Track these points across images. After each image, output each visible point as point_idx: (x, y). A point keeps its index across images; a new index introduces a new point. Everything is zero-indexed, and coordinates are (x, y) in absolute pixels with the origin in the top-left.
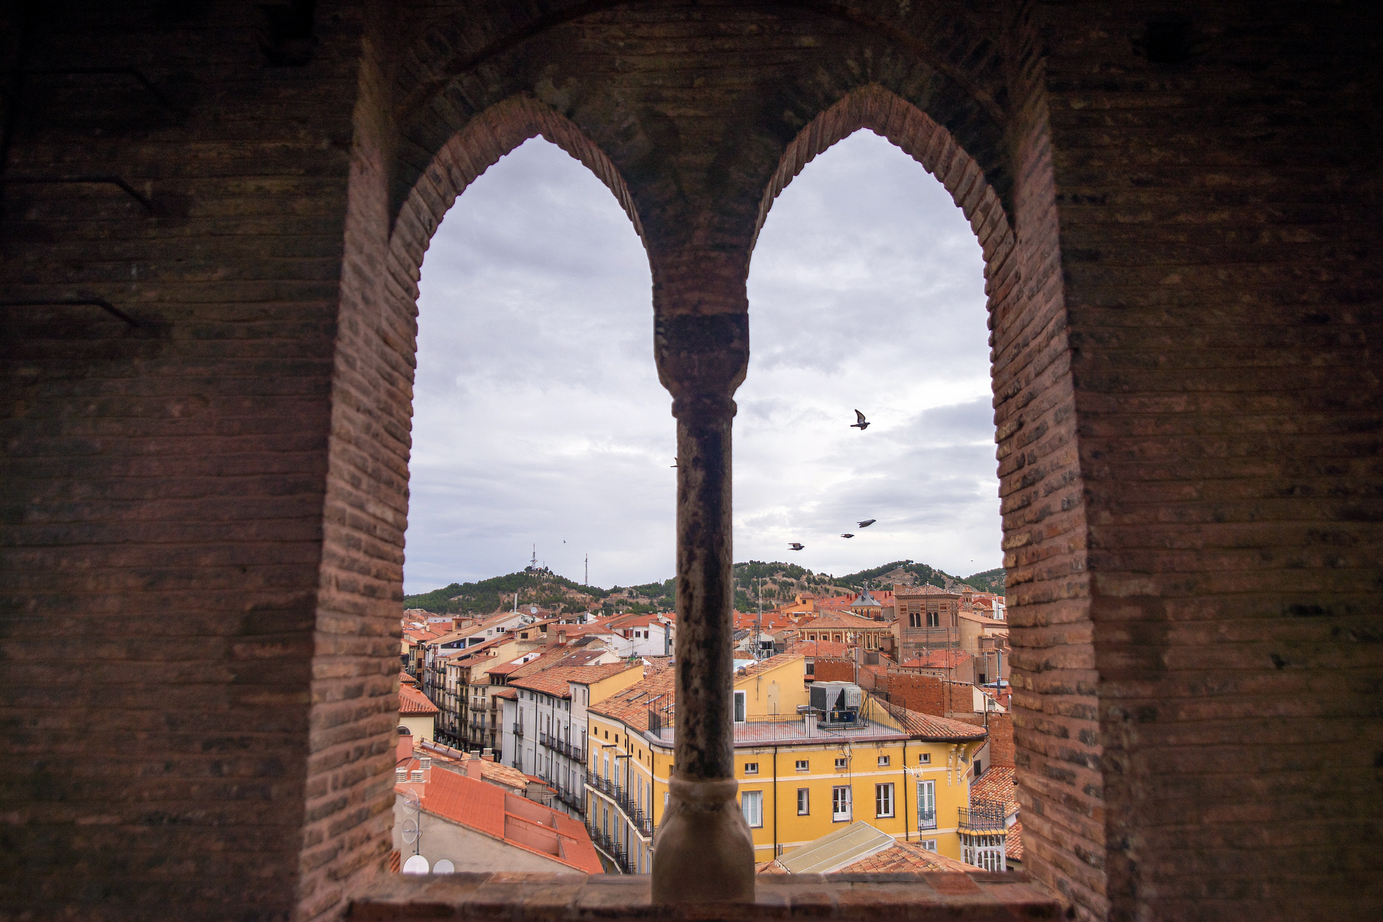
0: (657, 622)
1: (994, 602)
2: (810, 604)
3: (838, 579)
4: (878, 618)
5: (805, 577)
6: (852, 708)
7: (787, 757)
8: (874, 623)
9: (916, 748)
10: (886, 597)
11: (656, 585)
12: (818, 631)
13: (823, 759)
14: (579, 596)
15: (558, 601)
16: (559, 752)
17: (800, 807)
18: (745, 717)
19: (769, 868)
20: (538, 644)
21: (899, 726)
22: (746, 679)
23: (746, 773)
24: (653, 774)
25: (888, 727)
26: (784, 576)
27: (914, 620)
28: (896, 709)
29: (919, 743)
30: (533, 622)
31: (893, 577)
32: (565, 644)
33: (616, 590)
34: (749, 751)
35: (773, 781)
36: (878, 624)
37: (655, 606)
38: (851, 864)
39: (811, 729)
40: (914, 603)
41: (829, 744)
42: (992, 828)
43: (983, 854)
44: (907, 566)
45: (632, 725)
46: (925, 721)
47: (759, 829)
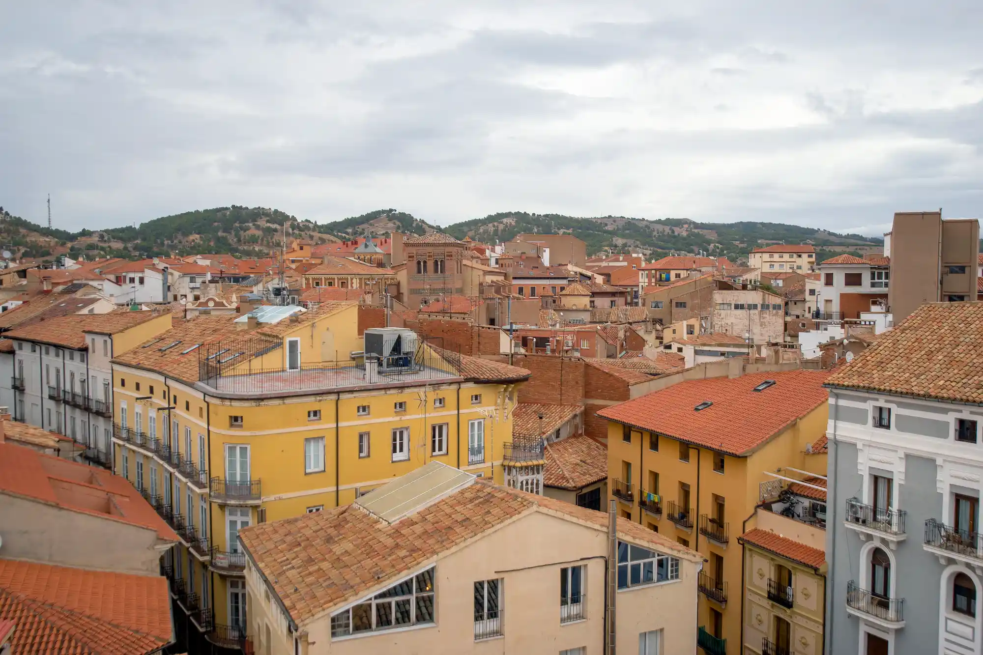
0: (154, 268)
1: (487, 251)
2: (307, 251)
3: (322, 226)
4: (381, 265)
5: (289, 223)
6: (407, 353)
7: (349, 402)
8: (378, 269)
9: (470, 389)
10: (381, 244)
11: (130, 229)
12: (323, 277)
13: (382, 403)
14: (42, 240)
15: (17, 244)
16: (75, 406)
17: (361, 451)
18: (299, 365)
19: (349, 511)
20: (17, 291)
21: (454, 370)
22: (300, 326)
23: (309, 421)
24: (208, 425)
25: (442, 371)
26: (268, 221)
27: (421, 266)
28: (448, 353)
29: (471, 385)
30: (6, 267)
31: (377, 225)
32: (51, 291)
33: (85, 233)
34: (312, 398)
35: (335, 426)
36: (380, 271)
37: (129, 251)
38: (437, 501)
39: (371, 374)
40: (422, 250)
41: (389, 388)
42: (534, 459)
43: (524, 483)
44: (390, 215)
45: (176, 376)
46: (475, 363)
47: (322, 473)
